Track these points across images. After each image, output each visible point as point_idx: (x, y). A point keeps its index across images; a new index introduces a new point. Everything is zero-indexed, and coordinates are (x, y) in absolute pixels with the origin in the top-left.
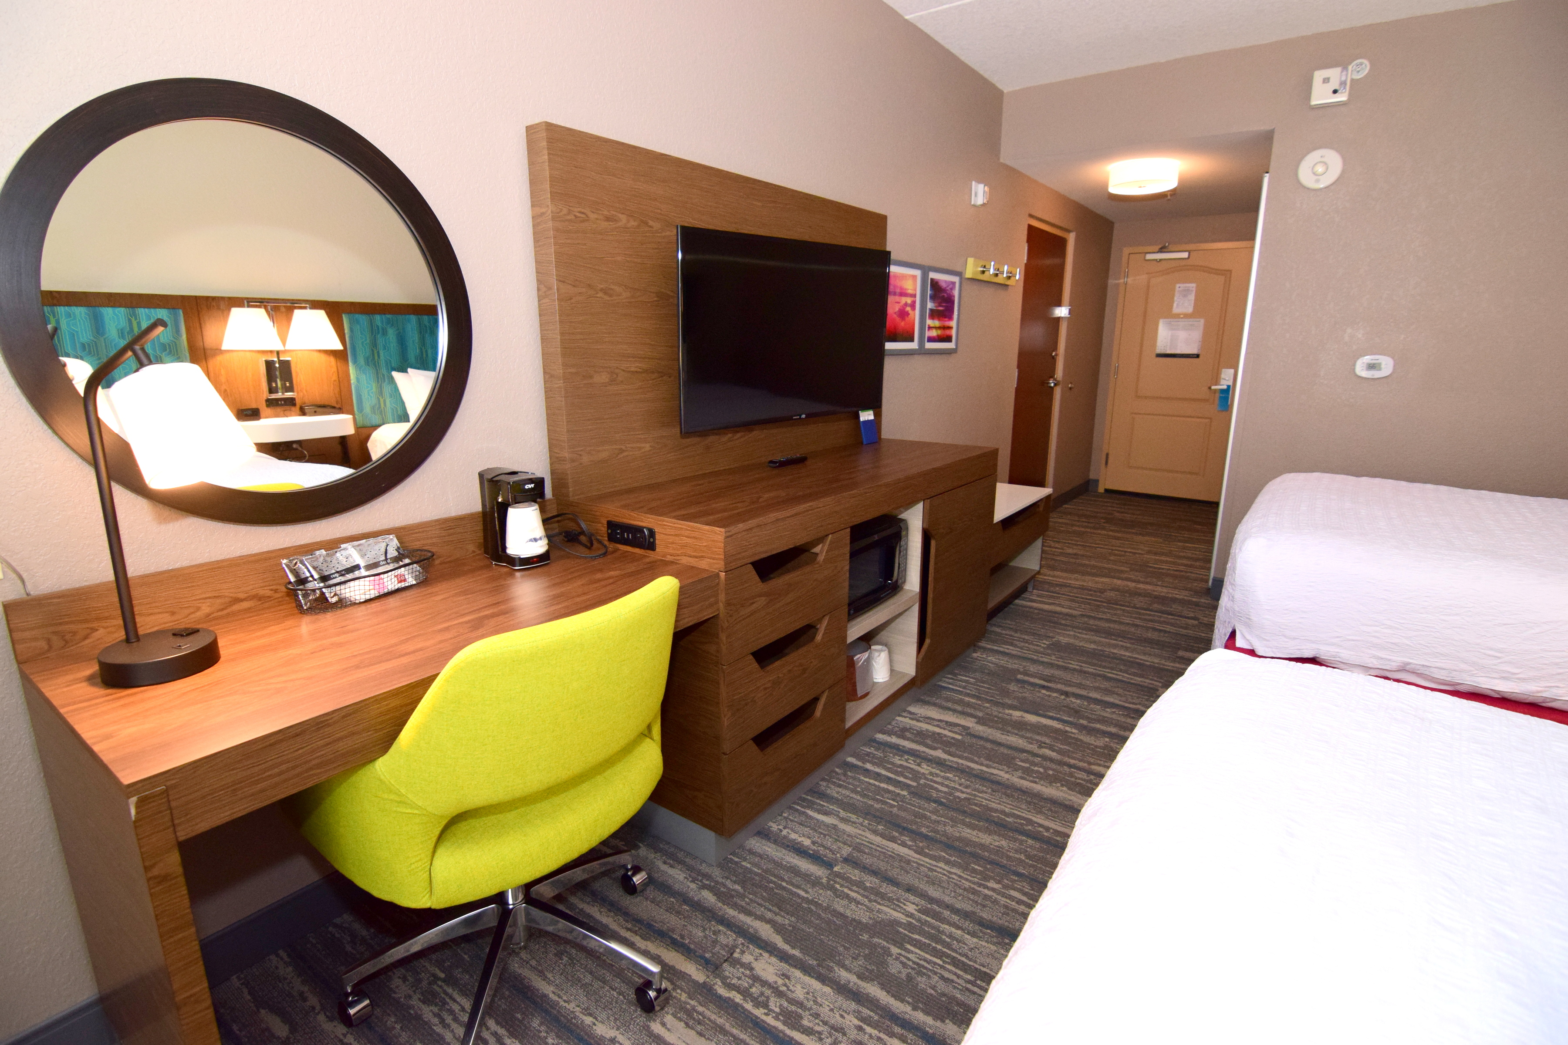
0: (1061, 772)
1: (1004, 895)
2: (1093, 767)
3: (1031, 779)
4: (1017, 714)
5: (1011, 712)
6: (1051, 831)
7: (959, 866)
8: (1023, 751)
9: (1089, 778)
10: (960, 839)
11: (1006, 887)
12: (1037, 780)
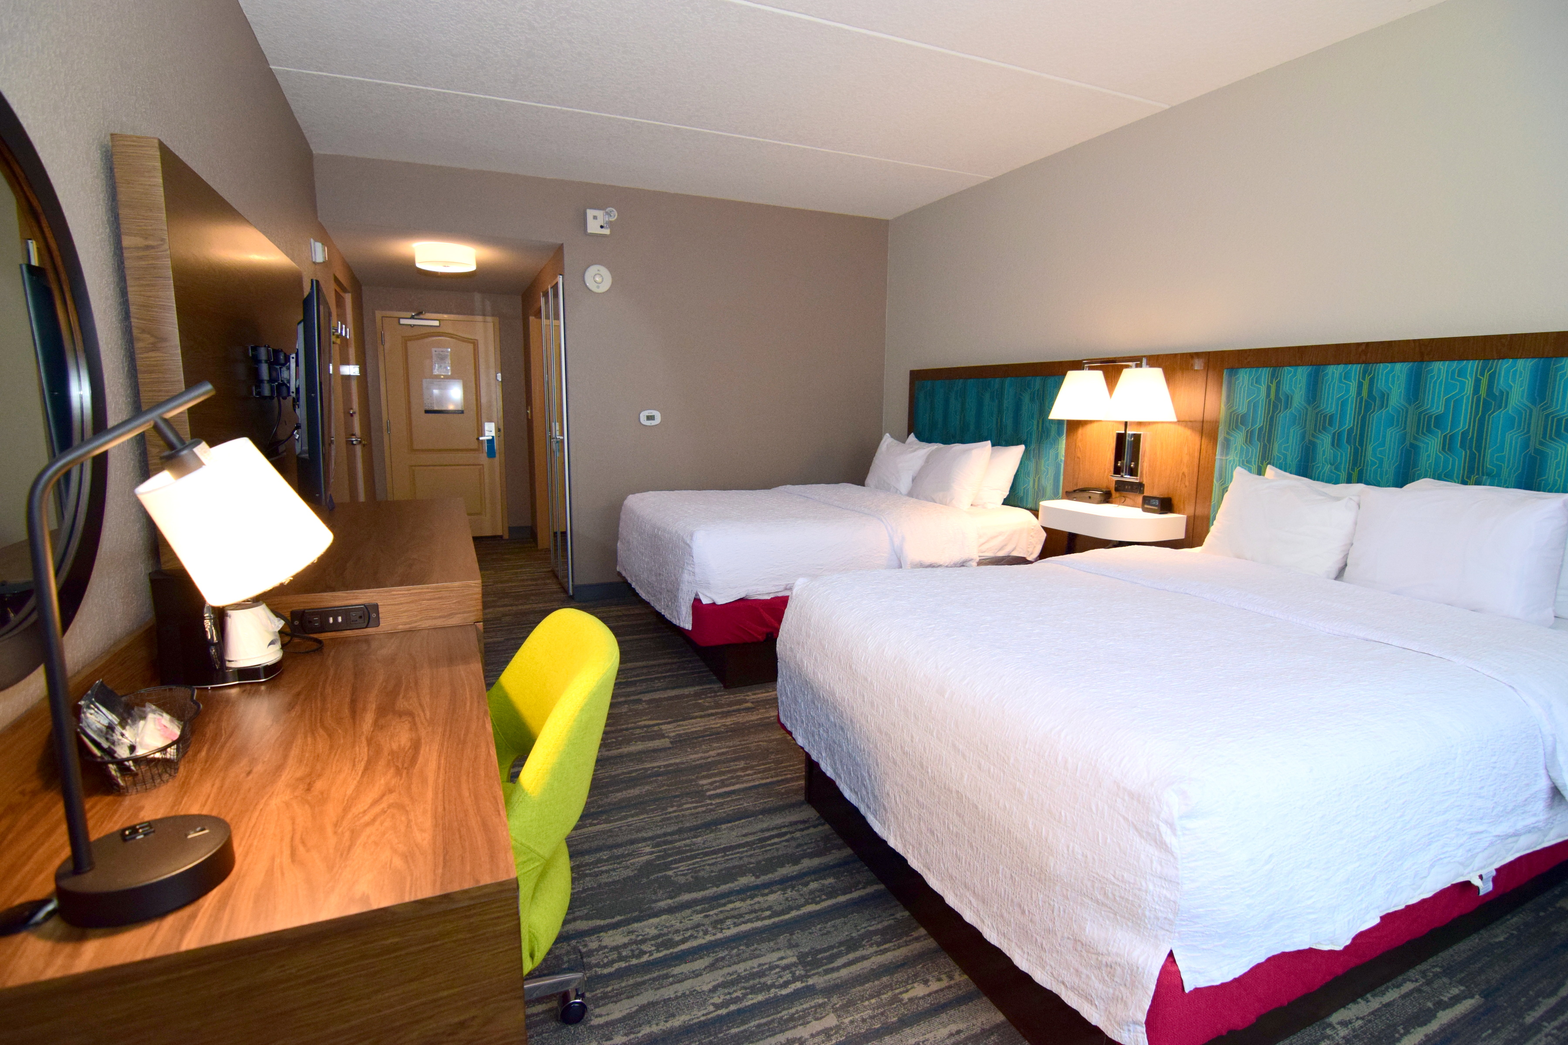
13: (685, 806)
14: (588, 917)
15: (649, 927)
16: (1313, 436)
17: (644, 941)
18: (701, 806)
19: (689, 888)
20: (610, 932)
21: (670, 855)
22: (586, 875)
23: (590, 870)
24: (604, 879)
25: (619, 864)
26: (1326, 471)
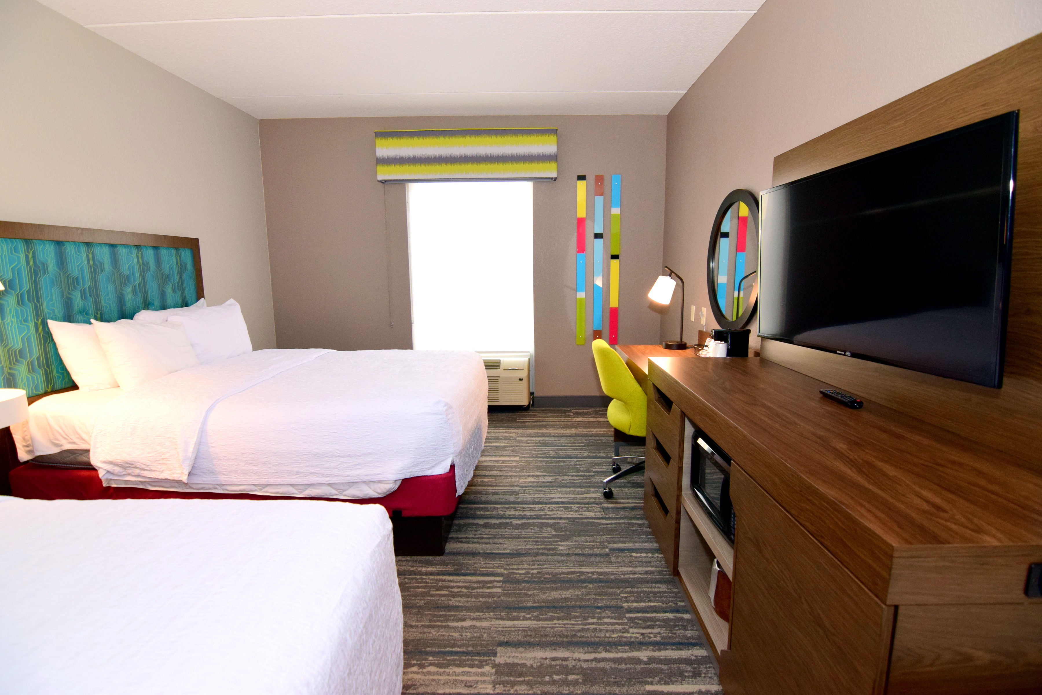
1: (527, 569)
3: (558, 662)
6: (521, 618)
7: (557, 574)
9: (515, 688)
10: (568, 589)
11: (528, 573)
12: (553, 663)
13: (523, 572)
14: (600, 524)
15: (572, 515)
16: (69, 293)
17: (576, 511)
18: (513, 569)
19: (547, 525)
20: (590, 516)
21: (549, 541)
22: (599, 542)
23: (597, 545)
24: (589, 539)
25: (580, 544)
26: (80, 317)
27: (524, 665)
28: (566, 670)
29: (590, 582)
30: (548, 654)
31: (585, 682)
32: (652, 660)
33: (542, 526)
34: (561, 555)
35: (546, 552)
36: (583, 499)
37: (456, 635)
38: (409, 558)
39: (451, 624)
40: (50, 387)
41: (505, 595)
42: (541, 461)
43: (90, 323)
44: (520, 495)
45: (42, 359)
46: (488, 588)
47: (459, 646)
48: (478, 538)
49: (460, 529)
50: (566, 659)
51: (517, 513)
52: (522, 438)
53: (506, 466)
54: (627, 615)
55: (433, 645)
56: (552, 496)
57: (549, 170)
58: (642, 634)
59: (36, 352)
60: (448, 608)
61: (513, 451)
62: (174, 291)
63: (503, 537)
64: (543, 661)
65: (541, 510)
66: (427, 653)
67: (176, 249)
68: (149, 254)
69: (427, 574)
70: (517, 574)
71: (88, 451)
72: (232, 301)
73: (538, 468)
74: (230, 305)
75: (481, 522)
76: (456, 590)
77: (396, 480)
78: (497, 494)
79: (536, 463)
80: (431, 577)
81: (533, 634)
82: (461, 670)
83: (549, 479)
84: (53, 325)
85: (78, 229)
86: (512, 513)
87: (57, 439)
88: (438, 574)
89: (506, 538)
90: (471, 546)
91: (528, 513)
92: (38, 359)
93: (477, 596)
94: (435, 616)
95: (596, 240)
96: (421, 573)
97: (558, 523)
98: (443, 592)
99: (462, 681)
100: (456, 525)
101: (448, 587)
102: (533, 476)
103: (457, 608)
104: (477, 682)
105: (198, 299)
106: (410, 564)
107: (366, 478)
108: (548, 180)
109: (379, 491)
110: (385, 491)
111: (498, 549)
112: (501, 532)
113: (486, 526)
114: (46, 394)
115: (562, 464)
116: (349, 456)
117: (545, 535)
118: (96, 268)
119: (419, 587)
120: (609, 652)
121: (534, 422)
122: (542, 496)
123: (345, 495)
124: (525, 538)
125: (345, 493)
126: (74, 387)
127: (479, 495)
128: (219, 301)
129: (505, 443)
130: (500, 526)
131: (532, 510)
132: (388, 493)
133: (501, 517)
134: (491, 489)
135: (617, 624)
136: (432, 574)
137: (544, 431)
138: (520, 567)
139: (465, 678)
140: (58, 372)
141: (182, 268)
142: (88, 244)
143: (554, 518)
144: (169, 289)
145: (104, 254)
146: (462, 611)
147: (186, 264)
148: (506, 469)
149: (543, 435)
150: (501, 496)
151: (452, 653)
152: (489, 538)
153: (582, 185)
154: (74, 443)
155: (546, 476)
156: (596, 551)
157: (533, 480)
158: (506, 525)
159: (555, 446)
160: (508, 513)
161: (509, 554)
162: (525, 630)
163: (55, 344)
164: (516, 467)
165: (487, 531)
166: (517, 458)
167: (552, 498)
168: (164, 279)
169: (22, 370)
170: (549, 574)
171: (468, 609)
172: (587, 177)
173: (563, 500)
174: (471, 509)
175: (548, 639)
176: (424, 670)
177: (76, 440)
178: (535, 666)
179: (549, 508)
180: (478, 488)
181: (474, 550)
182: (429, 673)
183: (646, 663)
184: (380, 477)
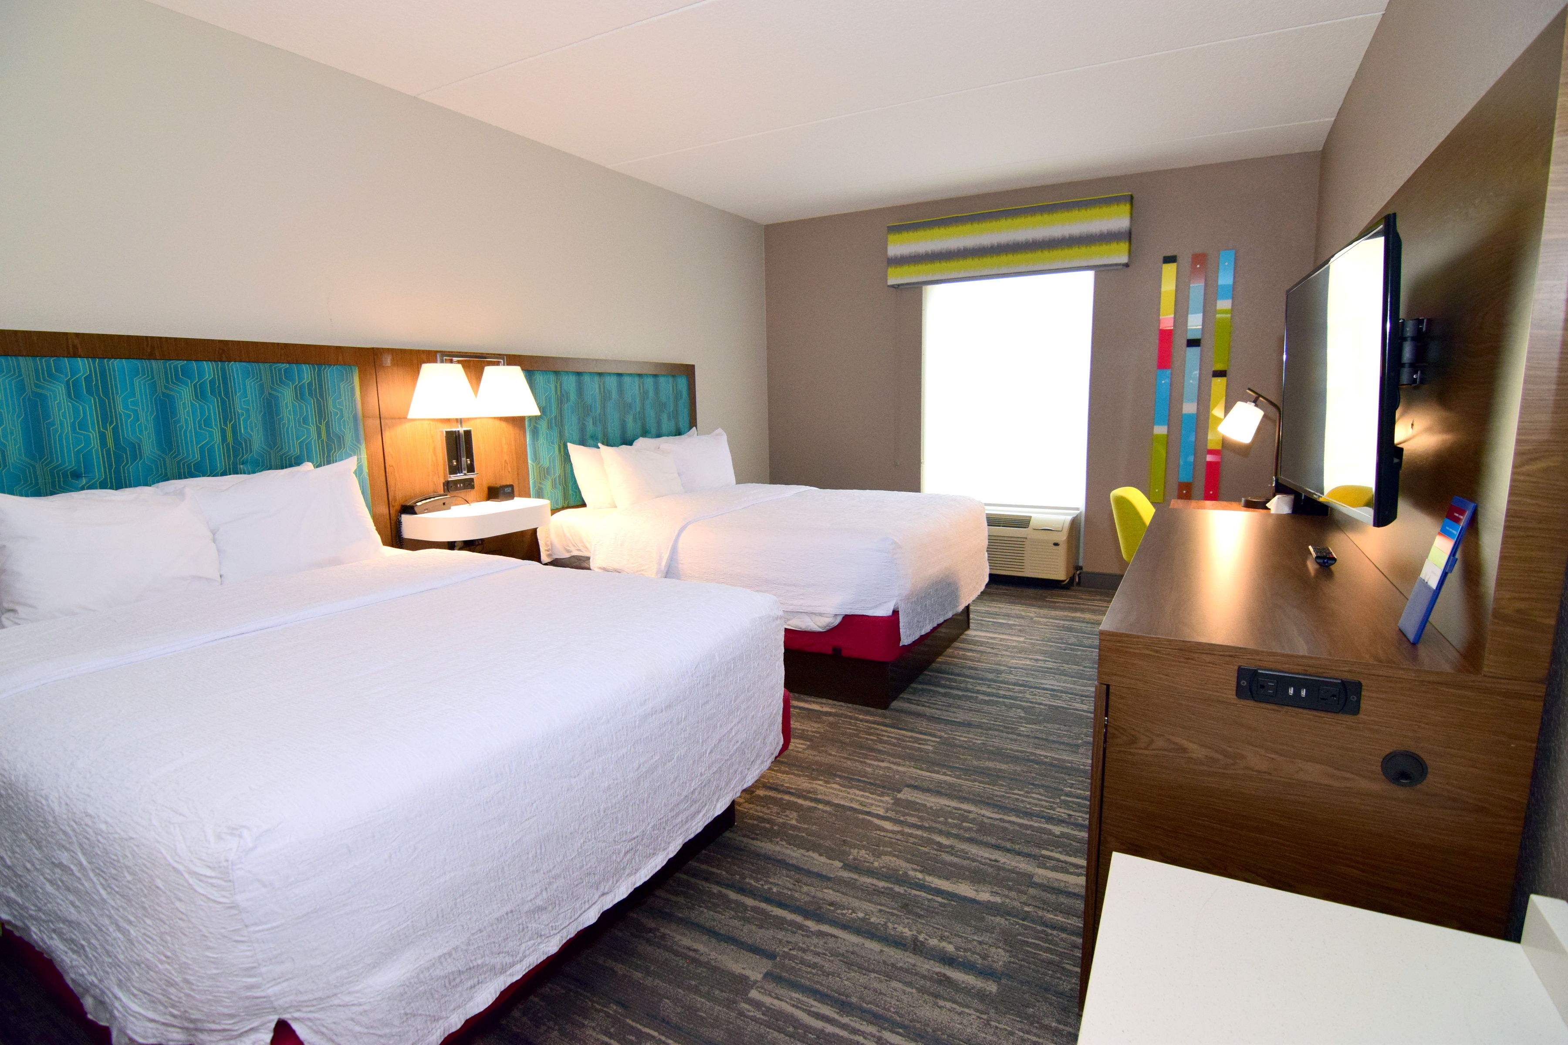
0: (932, 820)
1: (971, 738)
2: (899, 829)
3: (959, 812)
4: (984, 896)
5: (993, 899)
6: (942, 773)
7: (1003, 749)
8: (971, 840)
10: (1008, 763)
11: (970, 741)
12: (955, 811)
13: (966, 739)
16: (584, 420)
18: (956, 735)
19: (1020, 707)
21: (1013, 721)
24: (1063, 728)
25: (1049, 731)
26: (591, 442)
27: (925, 806)
28: (965, 819)
29: (1037, 763)
30: (954, 804)
31: (978, 831)
32: (1063, 835)
33: (1011, 706)
34: (1019, 735)
35: (1001, 728)
36: (1083, 691)
37: (869, 770)
38: (850, 705)
39: (869, 761)
40: (566, 503)
41: (934, 753)
42: (1051, 646)
43: (599, 448)
44: (1003, 675)
45: (562, 477)
46: (919, 744)
47: (868, 778)
48: (931, 703)
49: (915, 692)
50: (969, 812)
51: (989, 690)
52: (1041, 620)
53: (1002, 645)
54: (1063, 798)
55: (843, 771)
56: (1043, 681)
57: (1118, 254)
58: (1069, 815)
59: (558, 471)
60: (872, 750)
61: (1020, 631)
62: (669, 419)
63: (959, 707)
64: (944, 807)
65: (1020, 692)
66: (835, 775)
67: (673, 376)
68: (649, 382)
69: (861, 721)
70: (957, 740)
71: (588, 558)
72: (720, 430)
73: (1044, 653)
74: (717, 435)
75: (942, 690)
76: (885, 738)
77: (836, 615)
78: (976, 669)
79: (1043, 646)
80: (865, 724)
81: (947, 787)
82: (862, 793)
83: (1050, 665)
84: (571, 447)
85: (593, 360)
86: (984, 689)
87: (568, 546)
88: (874, 723)
89: (963, 709)
90: (919, 708)
91: (1002, 692)
92: (559, 476)
93: (904, 748)
94: (855, 752)
95: (1189, 349)
96: (857, 719)
97: (1034, 707)
98: (872, 737)
99: (859, 801)
100: (912, 688)
101: (878, 734)
102: (1031, 659)
103: (879, 751)
104: (872, 805)
105: (691, 428)
106: (850, 710)
107: (809, 609)
108: (1116, 267)
109: (820, 625)
110: (825, 624)
111: (948, 716)
112: (959, 702)
113: (945, 695)
114: (563, 508)
115: (1079, 653)
116: (794, 585)
117: (1011, 715)
118: (605, 396)
119: (850, 729)
120: (1023, 819)
121: (1070, 603)
122: (1031, 679)
123: (789, 625)
124: (985, 713)
125: (789, 622)
126: (584, 505)
127: (952, 667)
128: (709, 431)
129: (1015, 621)
130: (960, 698)
131: (1009, 690)
132: (828, 628)
133: (967, 690)
134: (969, 663)
135: (1045, 800)
136: (867, 721)
137: (1078, 615)
138: (964, 735)
139: (862, 799)
140: (573, 490)
141: (677, 396)
142: (600, 374)
143: (1031, 702)
144: (664, 417)
145: (611, 382)
146: (883, 755)
147: (681, 392)
148: (1000, 647)
149: (1073, 619)
150: (979, 672)
151: (859, 781)
152: (943, 705)
153: (1169, 272)
154: (579, 550)
155: (1048, 661)
156: (1065, 740)
157: (1028, 662)
158: (969, 698)
159: (1085, 633)
160: (978, 688)
161: (959, 722)
162: (940, 782)
163: (571, 464)
164: (1014, 647)
165: (944, 699)
166: (1022, 639)
167: (1042, 684)
168: (661, 407)
169: (548, 485)
170: (993, 746)
171: (889, 754)
172: (1178, 258)
173: (1056, 688)
174: (936, 677)
175: (961, 793)
176: (828, 785)
177: (581, 548)
178: (934, 808)
179: (1032, 692)
180: (955, 660)
181: (921, 712)
182: (831, 788)
183: (1058, 837)
184: (821, 610)
